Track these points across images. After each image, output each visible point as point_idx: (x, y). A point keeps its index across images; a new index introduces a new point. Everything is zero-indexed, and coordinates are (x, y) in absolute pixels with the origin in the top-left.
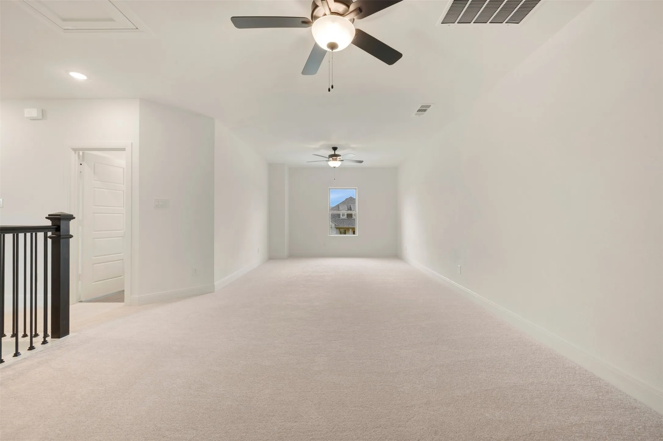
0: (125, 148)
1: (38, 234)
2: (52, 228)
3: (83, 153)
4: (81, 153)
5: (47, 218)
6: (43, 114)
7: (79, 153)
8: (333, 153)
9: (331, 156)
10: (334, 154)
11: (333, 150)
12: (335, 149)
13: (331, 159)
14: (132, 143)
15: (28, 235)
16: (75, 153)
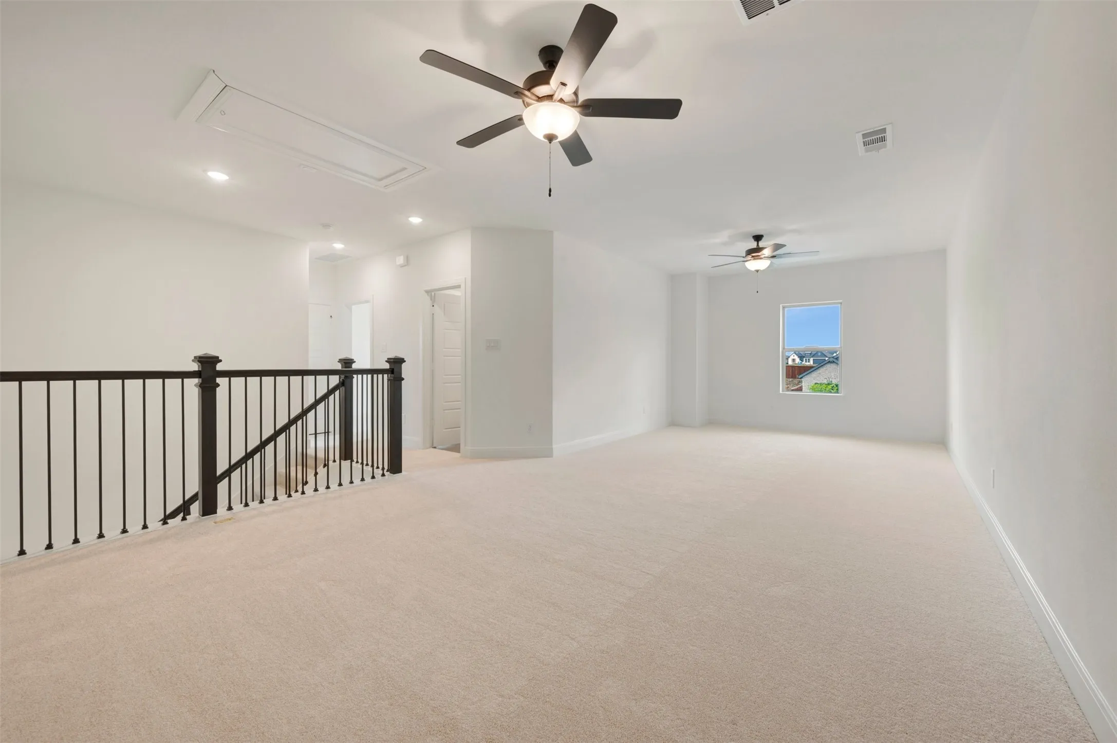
0: (460, 285)
1: (379, 375)
2: (389, 371)
3: (435, 294)
4: (433, 293)
5: (386, 361)
6: (407, 259)
7: (431, 295)
8: (753, 245)
9: (750, 252)
10: (755, 247)
11: (755, 240)
12: (758, 238)
13: (749, 257)
14: (465, 278)
15: (369, 376)
16: (428, 295)
